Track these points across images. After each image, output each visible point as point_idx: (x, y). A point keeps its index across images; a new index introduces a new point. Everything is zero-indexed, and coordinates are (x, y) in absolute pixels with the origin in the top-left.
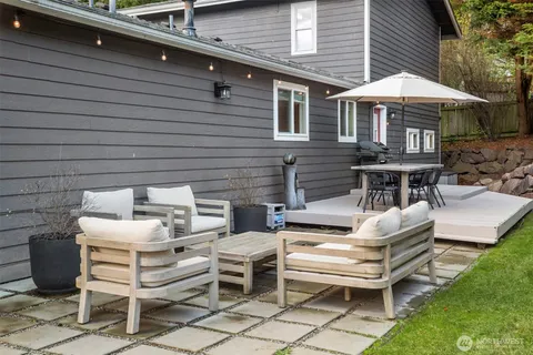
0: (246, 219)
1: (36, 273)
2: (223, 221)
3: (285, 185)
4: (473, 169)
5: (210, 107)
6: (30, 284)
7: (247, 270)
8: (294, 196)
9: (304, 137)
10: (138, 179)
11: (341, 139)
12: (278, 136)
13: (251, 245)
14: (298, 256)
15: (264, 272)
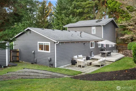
0: (88, 59)
1: (72, 63)
2: (85, 59)
3: (91, 54)
4: (121, 49)
5: (83, 46)
6: (71, 64)
7: (89, 64)
8: (92, 55)
9: (94, 47)
10: (77, 54)
11: (99, 47)
12: (91, 48)
13: (89, 61)
14: (93, 62)
15: (90, 64)
